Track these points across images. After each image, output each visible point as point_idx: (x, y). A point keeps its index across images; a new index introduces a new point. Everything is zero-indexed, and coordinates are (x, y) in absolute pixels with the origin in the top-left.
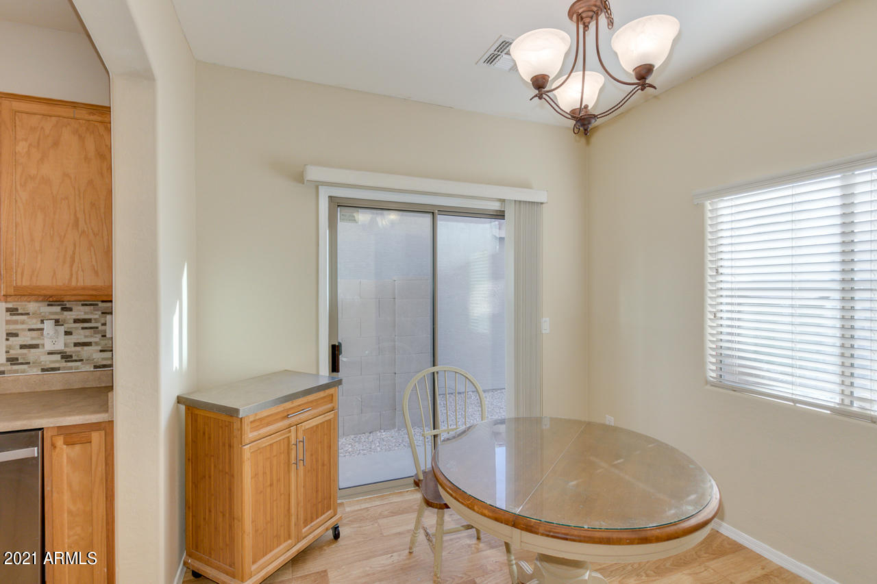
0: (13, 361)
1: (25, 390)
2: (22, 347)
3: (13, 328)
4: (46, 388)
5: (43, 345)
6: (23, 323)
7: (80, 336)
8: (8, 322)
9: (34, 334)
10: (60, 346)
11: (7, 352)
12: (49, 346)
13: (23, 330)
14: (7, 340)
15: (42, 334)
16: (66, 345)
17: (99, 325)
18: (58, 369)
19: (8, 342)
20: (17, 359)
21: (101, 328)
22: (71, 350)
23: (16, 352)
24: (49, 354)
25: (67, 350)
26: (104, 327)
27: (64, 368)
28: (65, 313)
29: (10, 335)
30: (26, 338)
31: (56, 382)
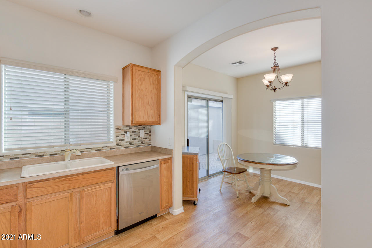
0: (117, 145)
1: (121, 154)
2: (120, 140)
3: (117, 134)
4: (126, 153)
5: (125, 139)
6: (120, 133)
7: (133, 137)
8: (116, 132)
9: (123, 136)
10: (129, 140)
11: (116, 142)
12: (126, 140)
13: (120, 135)
14: (116, 138)
15: (125, 136)
16: (130, 140)
17: (138, 133)
18: (128, 147)
19: (116, 139)
20: (118, 144)
21: (138, 134)
22: (131, 141)
23: (118, 142)
24: (126, 142)
25: (130, 141)
26: (139, 134)
27: (130, 147)
28: (130, 129)
29: (117, 136)
30: (121, 137)
31: (129, 151)
